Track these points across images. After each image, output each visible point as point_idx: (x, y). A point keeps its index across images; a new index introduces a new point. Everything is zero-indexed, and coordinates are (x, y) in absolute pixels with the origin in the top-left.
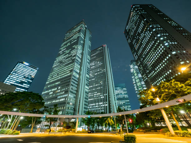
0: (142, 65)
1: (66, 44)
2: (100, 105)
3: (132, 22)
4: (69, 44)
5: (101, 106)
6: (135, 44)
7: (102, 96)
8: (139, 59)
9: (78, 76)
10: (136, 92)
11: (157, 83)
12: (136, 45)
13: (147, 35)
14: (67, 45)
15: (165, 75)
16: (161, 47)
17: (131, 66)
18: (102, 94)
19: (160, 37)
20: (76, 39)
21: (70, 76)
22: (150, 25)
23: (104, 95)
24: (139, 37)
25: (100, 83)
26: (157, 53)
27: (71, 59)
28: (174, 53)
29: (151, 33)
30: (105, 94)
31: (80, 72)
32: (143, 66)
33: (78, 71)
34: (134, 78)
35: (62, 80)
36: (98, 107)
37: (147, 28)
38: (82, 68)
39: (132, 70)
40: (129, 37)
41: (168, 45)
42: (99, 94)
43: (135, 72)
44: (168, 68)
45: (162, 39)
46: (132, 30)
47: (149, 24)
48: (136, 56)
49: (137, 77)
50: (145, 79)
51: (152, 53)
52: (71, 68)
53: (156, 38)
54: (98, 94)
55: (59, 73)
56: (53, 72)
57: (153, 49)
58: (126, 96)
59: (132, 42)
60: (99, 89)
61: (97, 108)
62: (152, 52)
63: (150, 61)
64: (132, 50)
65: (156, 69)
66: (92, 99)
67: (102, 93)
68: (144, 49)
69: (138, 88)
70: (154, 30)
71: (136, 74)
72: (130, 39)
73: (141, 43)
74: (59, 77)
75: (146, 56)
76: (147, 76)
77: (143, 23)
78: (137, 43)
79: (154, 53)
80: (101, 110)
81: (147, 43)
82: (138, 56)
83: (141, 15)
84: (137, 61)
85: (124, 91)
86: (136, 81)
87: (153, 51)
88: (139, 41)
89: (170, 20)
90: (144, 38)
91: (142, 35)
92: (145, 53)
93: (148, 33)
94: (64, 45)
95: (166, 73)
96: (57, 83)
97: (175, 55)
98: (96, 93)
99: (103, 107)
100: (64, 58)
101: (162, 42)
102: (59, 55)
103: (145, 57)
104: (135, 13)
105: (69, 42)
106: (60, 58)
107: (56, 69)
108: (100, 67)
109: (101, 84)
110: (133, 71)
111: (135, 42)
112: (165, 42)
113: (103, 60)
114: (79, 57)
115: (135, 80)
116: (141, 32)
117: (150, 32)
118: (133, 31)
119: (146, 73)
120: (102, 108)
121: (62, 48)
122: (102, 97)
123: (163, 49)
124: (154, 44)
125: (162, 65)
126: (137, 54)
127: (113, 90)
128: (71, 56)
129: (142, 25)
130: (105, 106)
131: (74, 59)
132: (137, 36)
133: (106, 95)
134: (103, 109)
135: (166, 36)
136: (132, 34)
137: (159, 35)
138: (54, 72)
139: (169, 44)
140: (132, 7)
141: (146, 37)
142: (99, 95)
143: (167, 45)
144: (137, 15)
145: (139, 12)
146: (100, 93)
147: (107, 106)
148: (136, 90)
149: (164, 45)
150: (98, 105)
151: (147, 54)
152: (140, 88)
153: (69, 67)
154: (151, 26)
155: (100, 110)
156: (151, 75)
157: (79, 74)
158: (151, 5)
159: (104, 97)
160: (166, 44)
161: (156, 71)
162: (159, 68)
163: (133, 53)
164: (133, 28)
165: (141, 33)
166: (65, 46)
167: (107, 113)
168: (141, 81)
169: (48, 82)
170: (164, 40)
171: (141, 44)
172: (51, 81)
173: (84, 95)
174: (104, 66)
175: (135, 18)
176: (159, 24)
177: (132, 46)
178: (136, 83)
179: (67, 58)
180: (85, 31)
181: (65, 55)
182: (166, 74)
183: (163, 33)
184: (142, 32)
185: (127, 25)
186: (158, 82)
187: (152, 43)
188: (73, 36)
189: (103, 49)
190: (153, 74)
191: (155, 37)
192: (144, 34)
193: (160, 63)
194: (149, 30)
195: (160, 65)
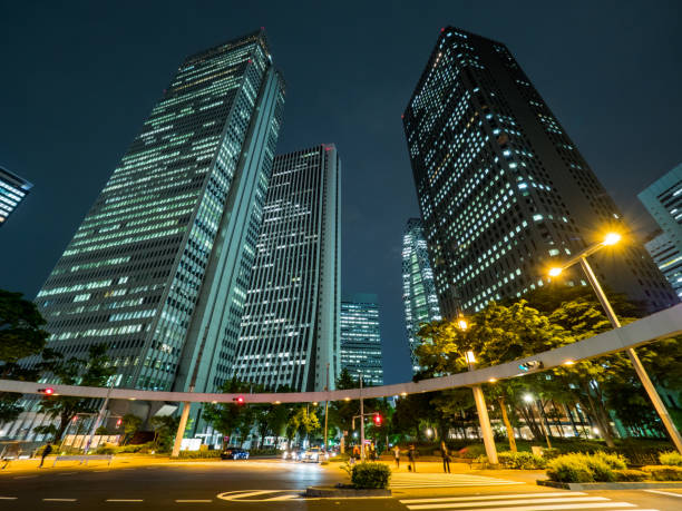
0: (440, 239)
1: (176, 109)
2: (280, 360)
3: (433, 88)
4: (188, 111)
5: (284, 364)
6: (430, 164)
7: (291, 330)
8: (434, 218)
9: (208, 245)
10: (409, 327)
11: (474, 305)
12: (435, 169)
13: (473, 144)
14: (178, 113)
15: (503, 282)
16: (506, 193)
17: (407, 239)
18: (292, 323)
19: (510, 159)
20: (219, 99)
21: (178, 239)
22: (487, 112)
23: (301, 326)
24: (447, 143)
25: (293, 283)
26: (490, 209)
27: (191, 173)
28: (538, 218)
29: (487, 138)
30: (303, 322)
31: (219, 231)
32: (441, 244)
33: (214, 227)
34: (410, 279)
35: (138, 252)
36: (272, 369)
37: (477, 119)
38: (232, 216)
39: (406, 253)
40: (416, 137)
41: (527, 189)
42: (283, 320)
43: (415, 259)
44: (514, 261)
45: (513, 166)
46: (428, 115)
47: (484, 107)
48: (426, 205)
49: (419, 276)
50: (442, 286)
51: (476, 205)
52: (186, 208)
53: (496, 160)
54: (277, 321)
55: (131, 220)
56: (100, 213)
57: (482, 194)
58: (374, 337)
59: (423, 156)
60: (285, 303)
61: (266, 369)
62: (477, 203)
63: (467, 231)
64: (417, 182)
65: (480, 260)
66: (251, 338)
67: (293, 317)
68: (457, 188)
69: (414, 315)
70: (496, 132)
71: (416, 268)
72: (419, 147)
73: (451, 165)
74: (128, 237)
75: (458, 211)
76: (450, 277)
77: (469, 102)
78: (438, 165)
79: (483, 207)
80: (282, 377)
81: (468, 173)
82: (433, 208)
83: (467, 70)
84: (427, 225)
85: (370, 319)
86: (412, 292)
87: (482, 199)
88: (444, 156)
89: (546, 112)
90: (461, 151)
91: (459, 139)
92: (456, 200)
93: (478, 139)
94: (169, 110)
95: (505, 276)
96: (115, 261)
97: (541, 225)
98: (272, 318)
99: (290, 367)
100: (160, 164)
101: (511, 177)
102: (141, 147)
103: (456, 215)
104: (449, 57)
105: (190, 101)
106: (144, 160)
107: (115, 203)
108: (299, 223)
109: (296, 285)
110: (411, 256)
111: (433, 160)
112: (520, 179)
113: (315, 201)
114: (222, 171)
115: (412, 285)
116: (457, 127)
117: (484, 135)
118: (433, 117)
119: (447, 270)
120: (287, 372)
121: (155, 122)
122: (290, 334)
123: (510, 198)
124: (489, 177)
125: (499, 251)
126: (431, 201)
127: (335, 312)
128: (193, 160)
129: (463, 106)
130: (296, 366)
131: (203, 176)
132: (442, 139)
133: (308, 329)
134: (288, 377)
135: (527, 159)
136: (428, 127)
137: (507, 153)
138: (106, 212)
139: (529, 189)
140: (443, 35)
141: (469, 149)
142: (281, 324)
143: (523, 191)
144: (454, 66)
145: (461, 59)
146: (288, 317)
147: (303, 366)
148: (410, 318)
149: (514, 187)
150: (274, 360)
151: (463, 206)
152: (422, 313)
153: (178, 202)
154: (489, 117)
155: (276, 378)
156: (462, 278)
157: (217, 238)
158: (502, 45)
159: (296, 334)
160: (523, 186)
161: (477, 266)
162: (487, 259)
163: (420, 195)
164: (434, 110)
165: (455, 132)
166: (170, 117)
167: (299, 390)
168: (427, 292)
169: (74, 248)
170: (518, 172)
171: (450, 170)
172: (90, 249)
173: (226, 321)
174: (314, 223)
175: (448, 76)
176: (513, 116)
177: (419, 170)
178: (412, 297)
179: (171, 167)
180: (265, 74)
181: (164, 152)
182: (506, 280)
183: (521, 149)
184: (459, 130)
185: (417, 92)
186: (478, 304)
187: (483, 172)
188: (209, 83)
189: (321, 161)
190: (470, 273)
191: (494, 155)
192: (466, 136)
193: (493, 242)
194: (482, 129)
195: (495, 248)
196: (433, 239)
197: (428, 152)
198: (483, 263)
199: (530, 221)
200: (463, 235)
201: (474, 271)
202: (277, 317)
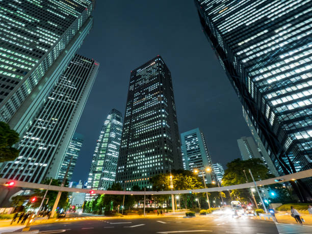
0: (130, 127)
2: (28, 161)
5: (31, 164)
6: (136, 97)
7: (41, 146)
8: (130, 117)
9: (29, 91)
11: (134, 156)
12: (137, 100)
13: (154, 101)
15: (147, 151)
16: (159, 123)
17: (109, 117)
18: (44, 142)
19: (163, 113)
22: (162, 94)
23: (49, 145)
24: (146, 94)
25: (52, 121)
29: (159, 102)
30: (52, 143)
32: (130, 129)
33: (36, 82)
36: (20, 165)
37: (159, 94)
39: (107, 122)
40: (134, 83)
41: (165, 125)
42: (38, 139)
44: (154, 146)
45: (163, 116)
47: (162, 92)
48: (128, 111)
49: (108, 134)
50: (124, 145)
53: (160, 111)
54: (33, 138)
57: (151, 119)
58: (75, 156)
59: (134, 92)
60: (42, 130)
61: (14, 165)
63: (141, 129)
65: (142, 141)
67: (46, 139)
68: (143, 112)
69: (99, 151)
70: (162, 102)
71: (108, 130)
72: (134, 88)
73: (144, 102)
76: (128, 143)
77: (158, 86)
78: (139, 99)
80: (26, 172)
81: (149, 109)
82: (131, 114)
83: (161, 75)
84: (126, 119)
85: (77, 147)
86: (102, 140)
88: (143, 98)
90: (149, 100)
91: (150, 96)
92: (141, 116)
93: (156, 101)
97: (165, 138)
98: (30, 136)
99: (34, 167)
101: (162, 119)
103: (139, 121)
104: (157, 67)
109: (54, 122)
110: (108, 125)
111: (138, 96)
112: (164, 121)
115: (103, 137)
116: (151, 91)
117: (159, 100)
118: (144, 82)
119: (128, 140)
122: (41, 148)
123: (159, 125)
124: (155, 115)
125: (150, 141)
126: (131, 111)
129: (155, 86)
130: (39, 167)
132: (144, 91)
133: (54, 148)
135: (167, 115)
137: (163, 111)
140: (158, 58)
141: (152, 102)
142: (36, 141)
143: (163, 125)
144: (157, 71)
145: (160, 70)
146: (42, 138)
147: (44, 167)
148: (97, 151)
149: (162, 122)
150: (23, 160)
151: (143, 120)
152: (103, 150)
154: (162, 96)
155: (21, 171)
156: (133, 145)
157: (34, 88)
159: (45, 149)
160: (164, 123)
161: (140, 143)
162: (145, 141)
164: (145, 80)
165: (149, 93)
168: (109, 142)
170: (164, 118)
171: (142, 104)
175: (154, 72)
177: (131, 97)
178: (101, 142)
182: (149, 151)
183: (166, 111)
186: (136, 156)
187: (154, 112)
190: (136, 144)
191: (159, 109)
192: (153, 97)
193: (149, 137)
194: (159, 98)
195: (149, 139)
196: (127, 126)
197: (137, 92)
198: (143, 142)
199: (163, 135)
200: (139, 129)
201: (138, 144)
202: (34, 136)
